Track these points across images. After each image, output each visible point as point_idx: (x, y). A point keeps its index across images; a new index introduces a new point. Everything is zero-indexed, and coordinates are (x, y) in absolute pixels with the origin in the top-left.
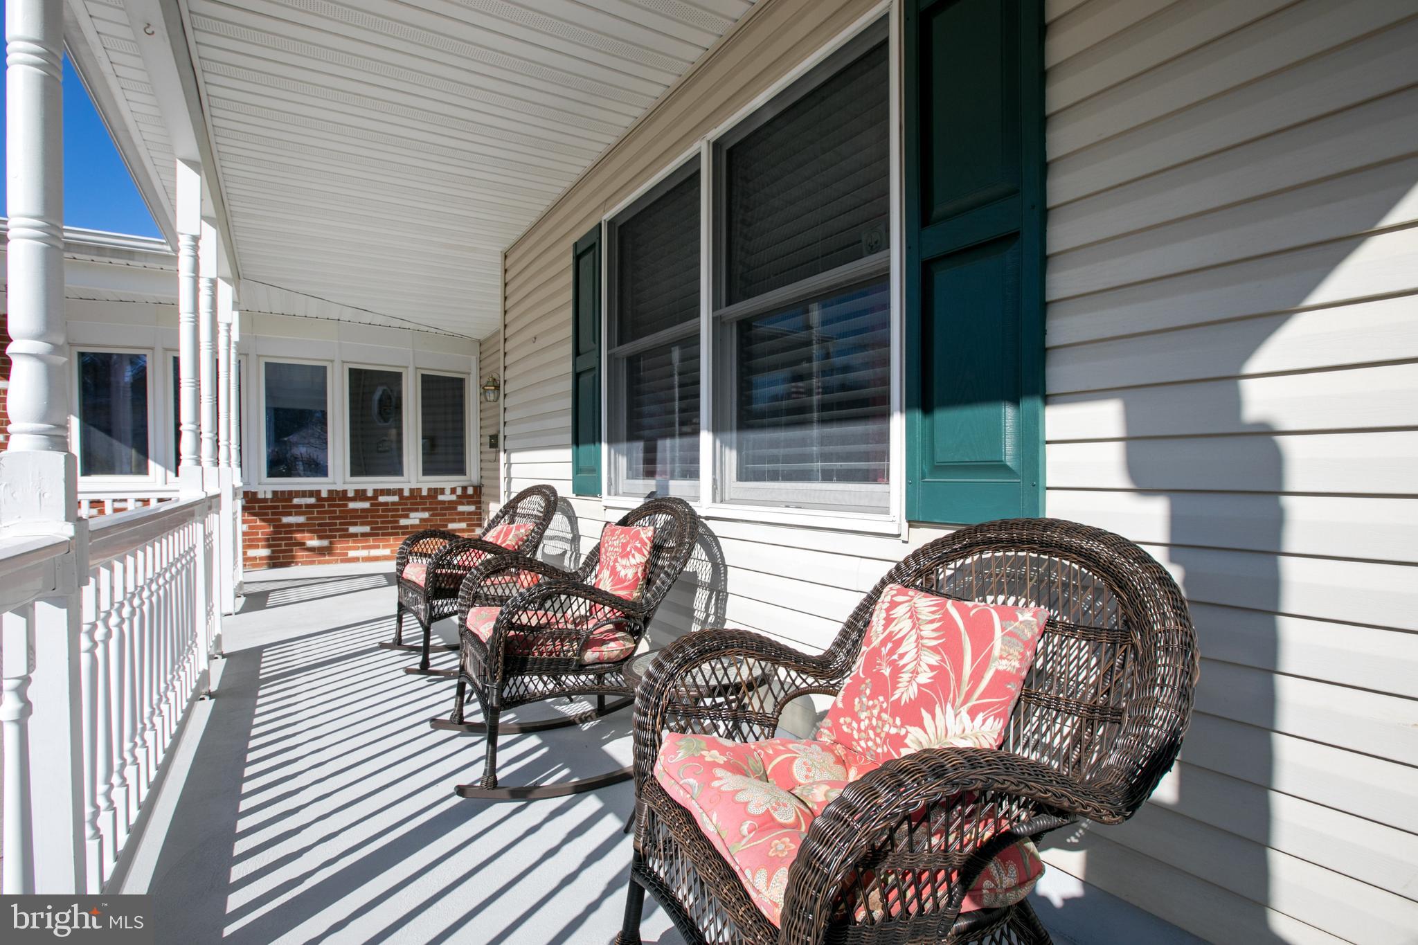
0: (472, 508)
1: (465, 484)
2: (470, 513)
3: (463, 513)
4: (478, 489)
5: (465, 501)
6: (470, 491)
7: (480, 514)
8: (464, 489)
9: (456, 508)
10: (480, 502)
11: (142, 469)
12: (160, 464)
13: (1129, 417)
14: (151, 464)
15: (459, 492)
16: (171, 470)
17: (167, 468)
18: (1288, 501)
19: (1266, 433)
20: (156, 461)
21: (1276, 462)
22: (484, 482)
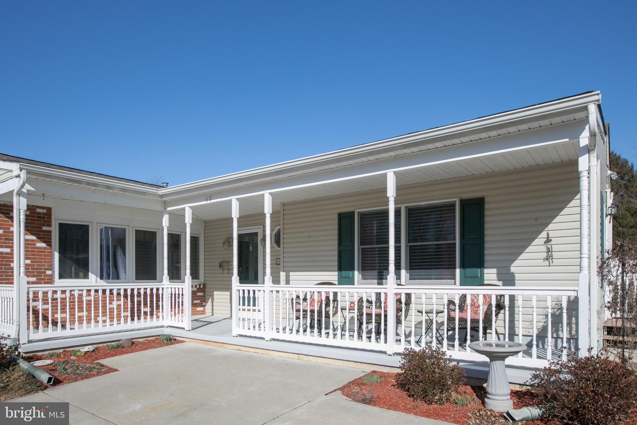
0: (202, 294)
1: (199, 283)
2: (201, 296)
3: (199, 296)
4: (204, 285)
5: (200, 291)
6: (202, 286)
7: (205, 296)
8: (200, 285)
9: (196, 294)
10: (205, 291)
11: (86, 276)
12: (94, 274)
13: (497, 271)
14: (90, 274)
15: (198, 287)
16: (98, 277)
17: (97, 276)
18: (516, 281)
19: (513, 273)
20: (92, 273)
21: (514, 276)
22: (206, 282)
